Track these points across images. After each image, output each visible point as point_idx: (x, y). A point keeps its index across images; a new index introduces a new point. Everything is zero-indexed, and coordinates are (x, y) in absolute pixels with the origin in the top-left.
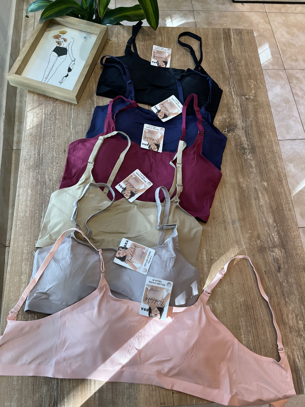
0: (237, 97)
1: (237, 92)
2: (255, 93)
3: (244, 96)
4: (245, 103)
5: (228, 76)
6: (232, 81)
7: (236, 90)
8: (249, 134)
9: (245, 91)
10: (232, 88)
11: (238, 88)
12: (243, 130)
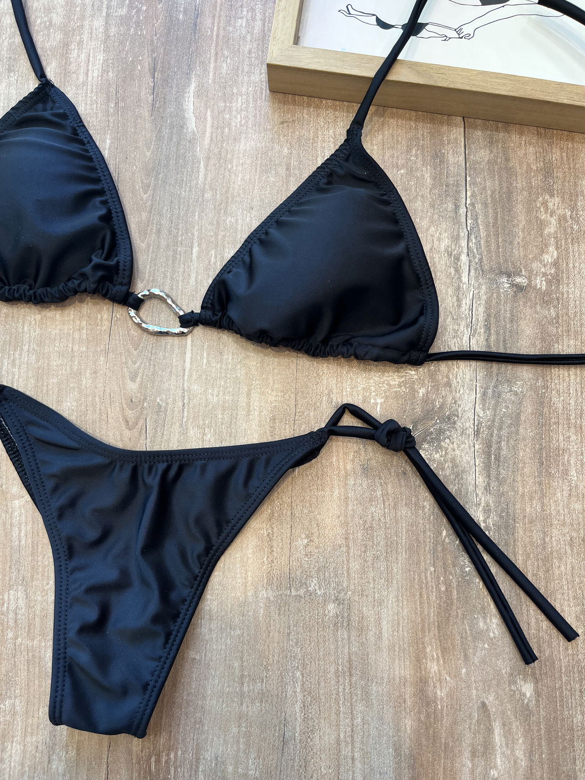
0: (477, 278)
1: (481, 254)
2: (556, 264)
3: (509, 276)
4: (506, 310)
5: (458, 175)
6: (468, 202)
7: (478, 244)
8: (498, 458)
9: (518, 253)
10: (464, 234)
11: (488, 236)
12: (480, 440)
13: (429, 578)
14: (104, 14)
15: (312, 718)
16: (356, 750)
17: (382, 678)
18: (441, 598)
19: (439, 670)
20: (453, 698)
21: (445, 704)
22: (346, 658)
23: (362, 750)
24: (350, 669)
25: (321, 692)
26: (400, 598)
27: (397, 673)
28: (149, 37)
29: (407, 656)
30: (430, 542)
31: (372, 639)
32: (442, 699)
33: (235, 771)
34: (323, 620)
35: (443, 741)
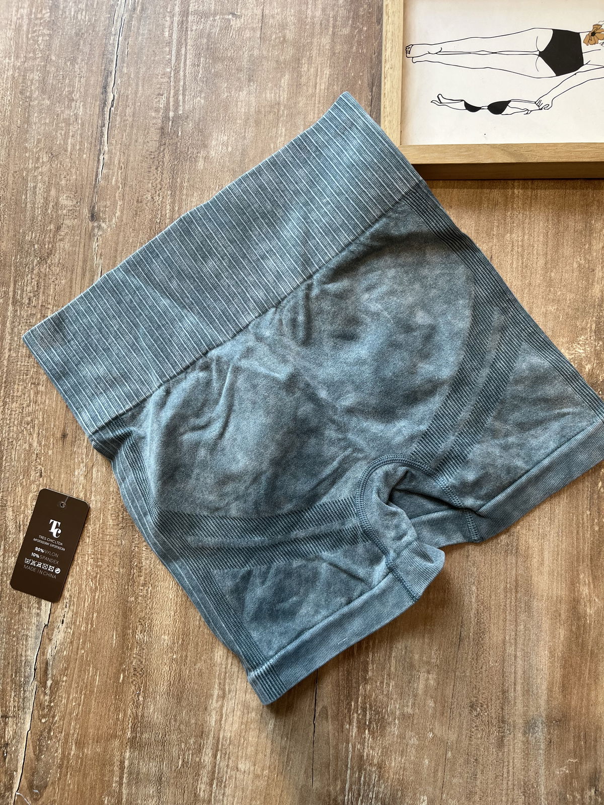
13: (585, 519)
14: (330, 32)
15: (483, 623)
16: (518, 650)
17: (542, 596)
18: (595, 536)
19: (589, 593)
20: (600, 615)
21: (593, 620)
22: (514, 578)
23: (523, 650)
24: (516, 587)
25: (492, 603)
26: (560, 534)
27: (554, 592)
28: (368, 55)
29: (563, 580)
30: (588, 491)
31: (536, 565)
32: (591, 615)
33: (421, 659)
34: (496, 548)
35: (590, 649)
